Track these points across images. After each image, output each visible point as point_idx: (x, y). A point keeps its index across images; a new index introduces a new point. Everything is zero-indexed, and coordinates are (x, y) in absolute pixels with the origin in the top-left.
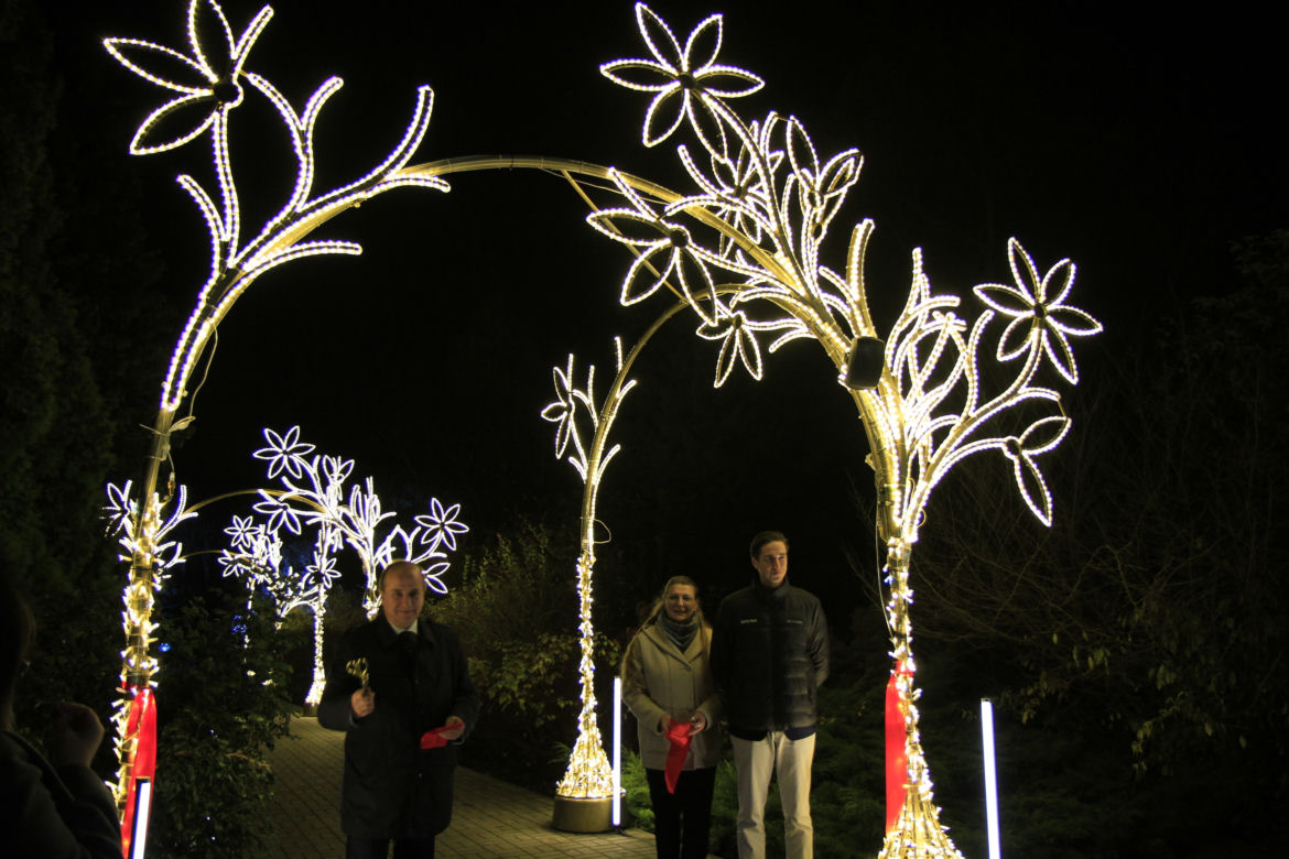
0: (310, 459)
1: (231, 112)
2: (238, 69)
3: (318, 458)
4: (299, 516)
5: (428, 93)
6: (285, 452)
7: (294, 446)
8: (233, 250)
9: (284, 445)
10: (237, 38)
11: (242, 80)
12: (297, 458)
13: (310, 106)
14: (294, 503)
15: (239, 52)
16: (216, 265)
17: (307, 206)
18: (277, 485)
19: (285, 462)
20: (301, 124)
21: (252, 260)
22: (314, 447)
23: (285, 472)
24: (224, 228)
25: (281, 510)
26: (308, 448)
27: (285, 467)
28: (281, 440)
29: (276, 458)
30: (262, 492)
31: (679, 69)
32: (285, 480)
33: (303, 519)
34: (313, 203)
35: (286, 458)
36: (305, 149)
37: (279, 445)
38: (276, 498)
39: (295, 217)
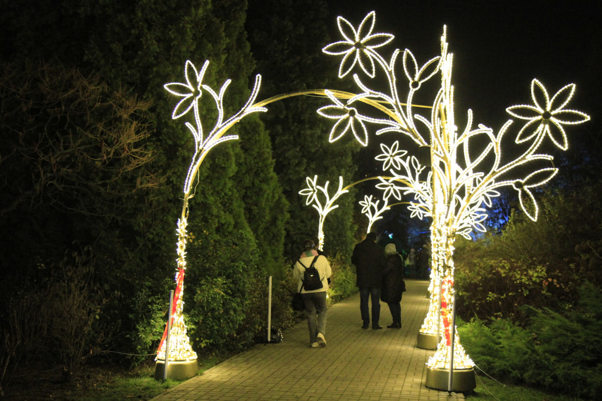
0: (404, 158)
1: (199, 99)
2: (200, 85)
3: (409, 157)
4: (399, 190)
5: (259, 77)
6: (391, 156)
7: (396, 152)
8: (201, 143)
9: (390, 151)
10: (199, 73)
11: (201, 88)
12: (397, 158)
13: (221, 91)
14: (397, 183)
15: (200, 78)
16: (197, 149)
17: (222, 125)
18: (387, 173)
19: (392, 161)
20: (218, 98)
21: (206, 145)
22: (406, 152)
23: (392, 167)
24: (198, 136)
25: (390, 187)
26: (403, 153)
27: (391, 164)
28: (388, 149)
29: (386, 160)
30: (380, 178)
31: (354, 41)
32: (391, 171)
33: (402, 192)
34: (224, 124)
35: (392, 159)
36: (220, 107)
37: (388, 152)
38: (387, 180)
39: (219, 129)
